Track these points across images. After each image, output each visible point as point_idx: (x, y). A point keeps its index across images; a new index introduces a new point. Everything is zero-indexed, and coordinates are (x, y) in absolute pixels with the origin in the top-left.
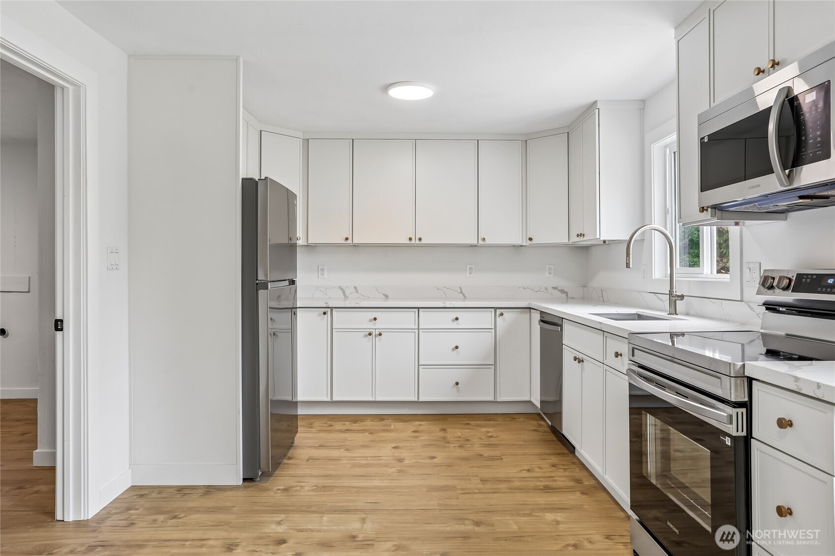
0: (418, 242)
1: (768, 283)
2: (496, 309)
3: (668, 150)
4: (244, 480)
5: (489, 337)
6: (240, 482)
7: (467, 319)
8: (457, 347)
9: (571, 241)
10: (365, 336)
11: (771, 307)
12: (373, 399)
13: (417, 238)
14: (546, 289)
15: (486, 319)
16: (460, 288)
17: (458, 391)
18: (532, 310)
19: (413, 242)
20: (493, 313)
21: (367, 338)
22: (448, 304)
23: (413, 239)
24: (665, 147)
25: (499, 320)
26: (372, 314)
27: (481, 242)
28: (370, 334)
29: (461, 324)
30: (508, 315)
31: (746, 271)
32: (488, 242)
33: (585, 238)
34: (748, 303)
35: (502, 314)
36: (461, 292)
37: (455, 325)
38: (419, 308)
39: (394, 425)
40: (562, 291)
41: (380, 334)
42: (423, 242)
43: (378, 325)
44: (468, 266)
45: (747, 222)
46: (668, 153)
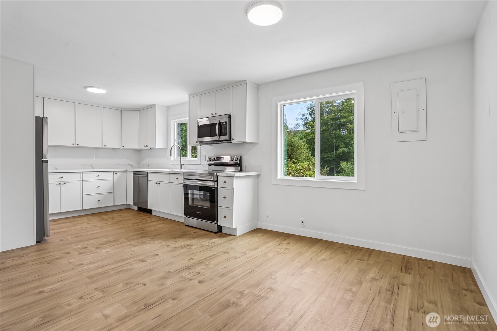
0: (77, 146)
1: (210, 160)
2: (114, 171)
3: (176, 123)
4: (37, 242)
5: (111, 183)
6: (35, 244)
7: (103, 176)
8: (99, 187)
9: (140, 148)
10: (57, 185)
11: (210, 165)
12: (61, 212)
13: (77, 143)
14: (126, 165)
15: (110, 175)
16: (92, 165)
17: (99, 203)
18: (127, 172)
19: (75, 145)
20: (113, 173)
21: (58, 186)
22: (95, 170)
23: (75, 144)
24: (175, 122)
25: (115, 175)
26: (61, 175)
27: (104, 147)
28: (60, 184)
29: (100, 178)
30: (118, 173)
31: (202, 157)
32: (107, 147)
33: (148, 147)
34: (203, 165)
35: (116, 173)
36: (92, 166)
37: (98, 178)
38: (82, 172)
39: (76, 219)
40: (131, 166)
41: (65, 184)
42: (79, 146)
43: (63, 180)
44: (95, 156)
45: (202, 145)
46: (176, 124)
